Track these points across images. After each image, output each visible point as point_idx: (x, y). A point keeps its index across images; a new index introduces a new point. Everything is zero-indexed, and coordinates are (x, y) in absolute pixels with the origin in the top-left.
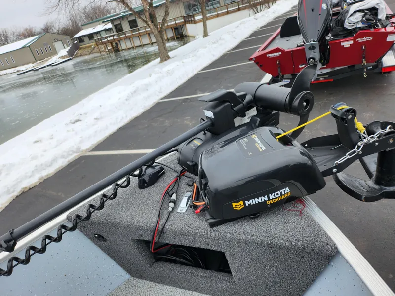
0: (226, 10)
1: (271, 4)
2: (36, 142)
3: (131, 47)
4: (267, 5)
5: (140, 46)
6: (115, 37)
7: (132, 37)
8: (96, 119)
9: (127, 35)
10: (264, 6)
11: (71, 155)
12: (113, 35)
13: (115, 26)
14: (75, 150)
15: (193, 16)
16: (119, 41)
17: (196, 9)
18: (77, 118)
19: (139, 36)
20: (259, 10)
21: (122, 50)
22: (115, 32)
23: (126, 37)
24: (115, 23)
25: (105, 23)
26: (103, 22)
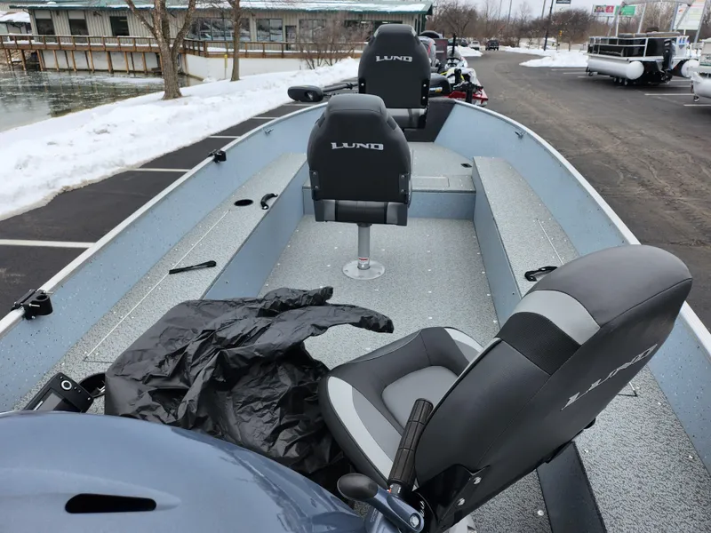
0: (262, 51)
1: (334, 60)
2: (50, 144)
3: (66, 67)
4: (328, 60)
5: (86, 70)
6: (33, 42)
7: (74, 50)
8: (132, 135)
9: (62, 43)
10: (323, 60)
11: (113, 167)
12: (32, 38)
13: (38, 21)
14: (118, 162)
15: (204, 44)
16: (41, 51)
17: (207, 35)
18: (103, 128)
19: (89, 51)
20: (316, 64)
21: (46, 69)
22: (34, 32)
23: (60, 46)
24: (40, 16)
25: (13, 10)
26: (11, 7)
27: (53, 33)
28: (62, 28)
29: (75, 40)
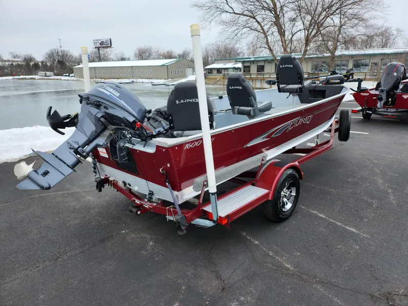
7: (256, 79)
13: (244, 67)
17: (323, 70)
19: (262, 80)
22: (242, 72)
23: (251, 77)
24: (246, 65)
25: (236, 62)
26: (236, 61)
27: (249, 71)
28: (254, 69)
29: (258, 74)
